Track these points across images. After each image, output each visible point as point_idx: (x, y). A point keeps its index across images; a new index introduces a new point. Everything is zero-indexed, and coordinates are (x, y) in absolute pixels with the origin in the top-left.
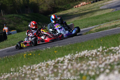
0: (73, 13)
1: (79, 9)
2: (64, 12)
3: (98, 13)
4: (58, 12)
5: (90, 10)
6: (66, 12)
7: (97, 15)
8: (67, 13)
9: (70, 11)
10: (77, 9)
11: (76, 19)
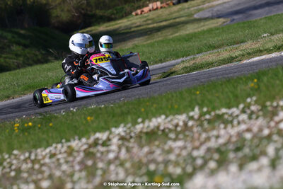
0: (131, 28)
1: (145, 19)
2: (110, 26)
3: (190, 29)
4: (94, 25)
5: (171, 21)
6: (113, 25)
7: (187, 32)
8: (116, 27)
9: (123, 23)
10: (140, 18)
11: (137, 41)
